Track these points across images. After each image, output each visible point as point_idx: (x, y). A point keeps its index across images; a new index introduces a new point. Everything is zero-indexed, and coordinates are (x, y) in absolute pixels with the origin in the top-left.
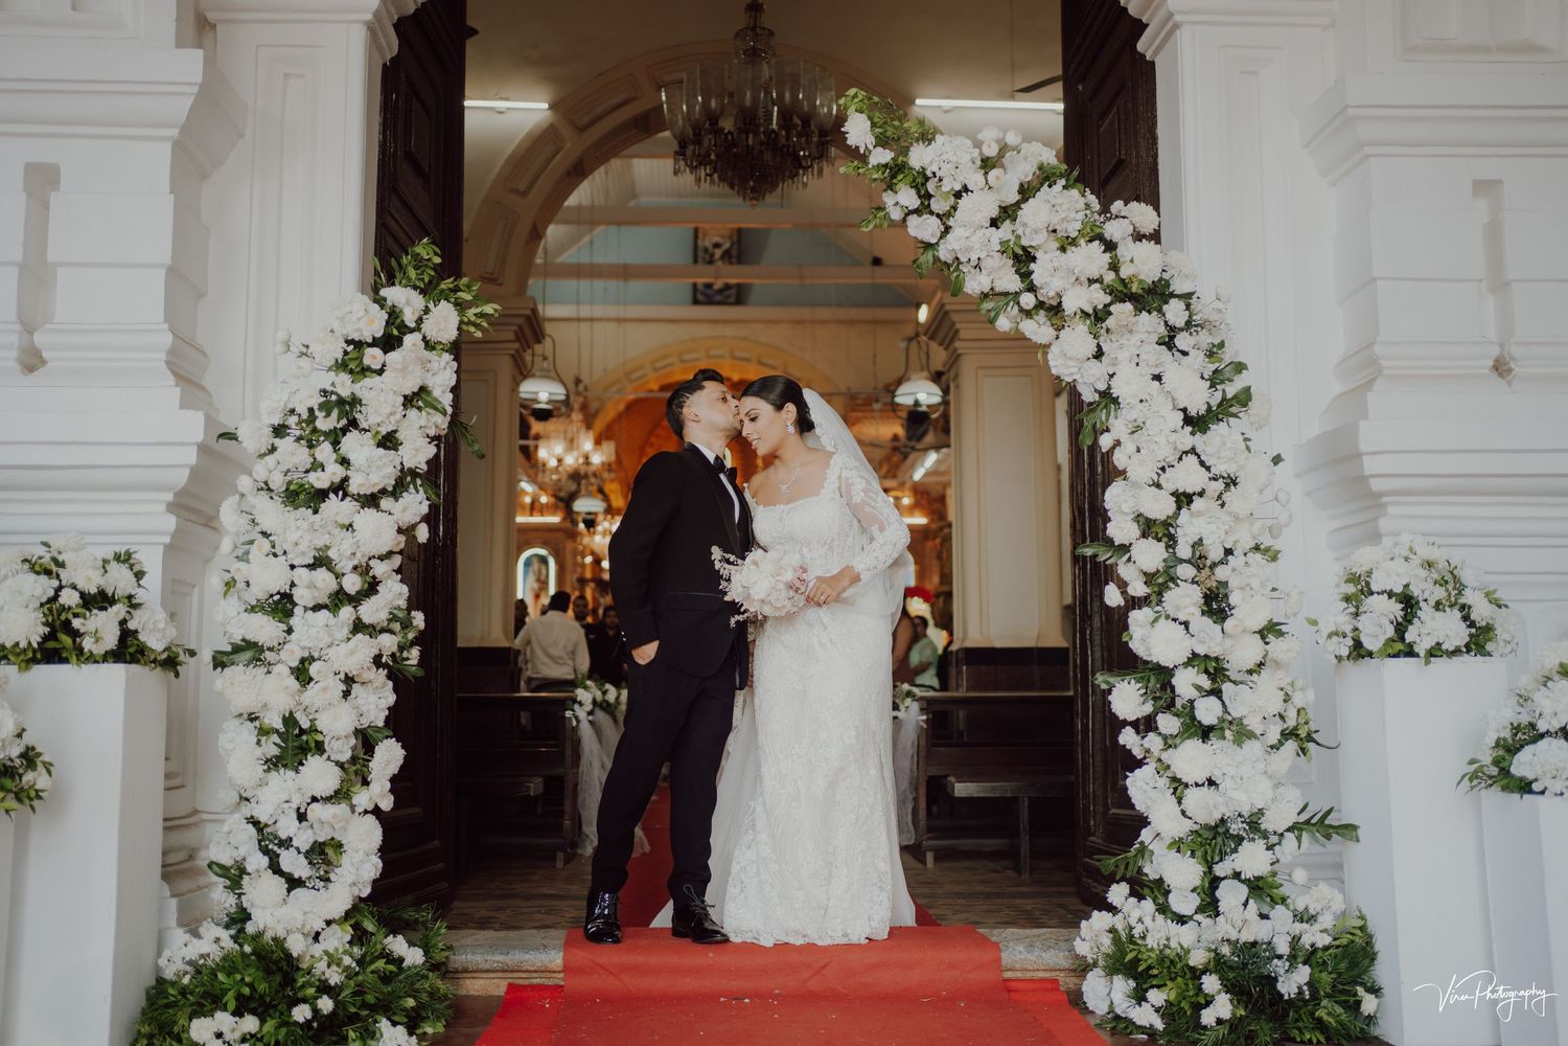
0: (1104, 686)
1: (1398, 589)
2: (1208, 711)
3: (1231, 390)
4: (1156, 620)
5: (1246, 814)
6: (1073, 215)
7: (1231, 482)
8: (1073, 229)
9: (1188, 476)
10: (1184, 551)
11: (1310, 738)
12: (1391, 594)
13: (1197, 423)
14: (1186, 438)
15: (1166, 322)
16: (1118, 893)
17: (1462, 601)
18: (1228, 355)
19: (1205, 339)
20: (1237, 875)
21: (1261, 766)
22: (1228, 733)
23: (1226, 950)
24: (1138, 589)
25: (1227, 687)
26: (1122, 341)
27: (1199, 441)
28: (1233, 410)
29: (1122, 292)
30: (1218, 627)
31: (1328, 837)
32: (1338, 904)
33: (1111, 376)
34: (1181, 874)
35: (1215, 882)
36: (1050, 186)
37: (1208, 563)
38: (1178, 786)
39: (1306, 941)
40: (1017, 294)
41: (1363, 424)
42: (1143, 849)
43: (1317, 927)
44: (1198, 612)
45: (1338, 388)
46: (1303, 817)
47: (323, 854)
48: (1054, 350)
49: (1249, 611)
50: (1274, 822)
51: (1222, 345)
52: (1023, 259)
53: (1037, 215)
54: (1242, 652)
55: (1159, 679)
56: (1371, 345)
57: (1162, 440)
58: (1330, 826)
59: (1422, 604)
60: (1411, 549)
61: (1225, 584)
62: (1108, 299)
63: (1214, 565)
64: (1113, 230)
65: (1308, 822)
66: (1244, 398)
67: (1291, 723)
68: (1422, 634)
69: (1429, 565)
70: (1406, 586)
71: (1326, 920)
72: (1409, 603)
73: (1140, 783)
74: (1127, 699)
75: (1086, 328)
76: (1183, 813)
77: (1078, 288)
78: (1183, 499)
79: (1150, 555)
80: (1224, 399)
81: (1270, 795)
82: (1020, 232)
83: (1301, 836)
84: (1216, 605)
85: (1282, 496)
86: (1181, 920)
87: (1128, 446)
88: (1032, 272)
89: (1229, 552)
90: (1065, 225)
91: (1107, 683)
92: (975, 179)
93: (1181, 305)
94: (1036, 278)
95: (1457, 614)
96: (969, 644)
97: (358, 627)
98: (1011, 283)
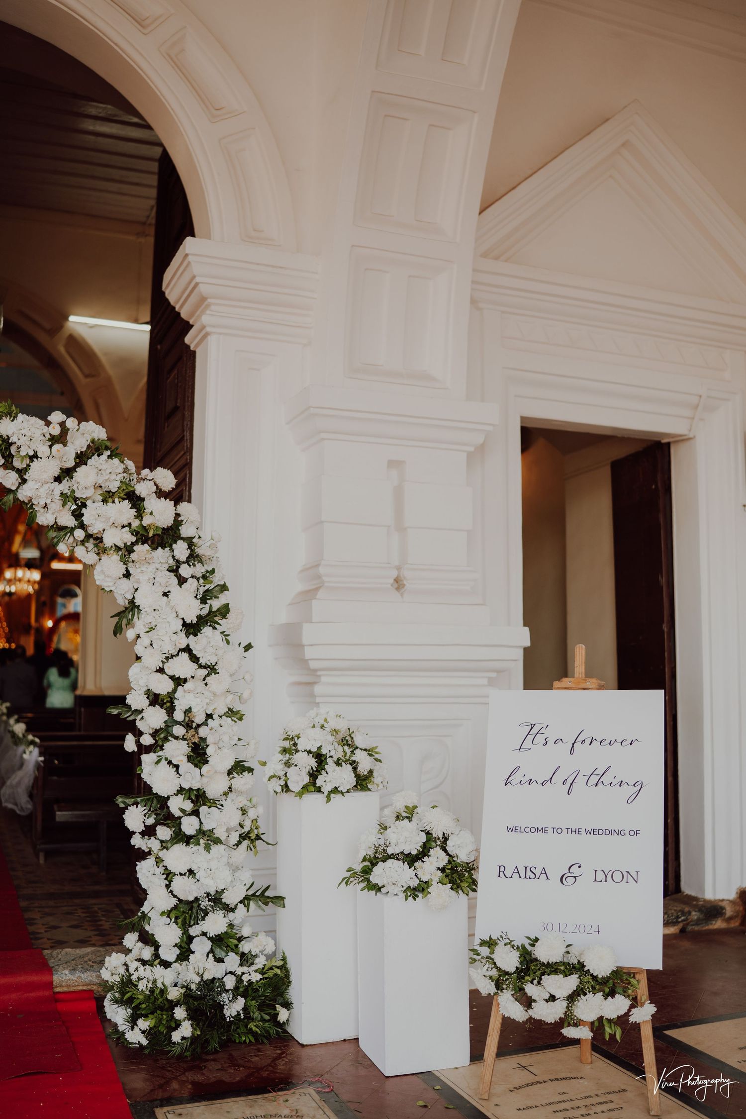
0: (122, 805)
1: (314, 750)
2: (189, 826)
3: (216, 604)
4: (157, 762)
5: (213, 893)
6: (113, 477)
7: (212, 669)
8: (114, 486)
9: (181, 666)
10: (179, 716)
11: (258, 837)
12: (309, 752)
13: (192, 629)
14: (183, 641)
15: (173, 557)
16: (131, 939)
17: (353, 759)
18: (217, 580)
19: (199, 570)
20: (204, 934)
21: (225, 860)
22: (202, 841)
23: (193, 987)
24: (147, 740)
25: (203, 810)
26: (144, 569)
27: (192, 641)
28: (216, 619)
29: (142, 536)
30: (197, 770)
31: (266, 904)
32: (270, 949)
33: (137, 589)
35: (190, 939)
36: (99, 456)
37: (194, 725)
38: (169, 875)
39: (245, 978)
40: (72, 530)
41: (306, 626)
42: (144, 915)
43: (254, 968)
44: (185, 759)
45: (300, 587)
46: (251, 892)
48: (98, 568)
49: (220, 758)
50: (229, 898)
51: (213, 571)
52: (76, 506)
53: (88, 476)
54: (214, 788)
56: (318, 566)
57: (166, 639)
58: (268, 897)
59: (329, 760)
60: (326, 720)
61: (204, 740)
62: (134, 539)
63: (199, 726)
64: (143, 489)
65: (254, 895)
66: (224, 611)
67: (247, 829)
68: (325, 781)
69: (335, 732)
70: (320, 748)
71: (260, 962)
72: (320, 758)
73: (144, 871)
74: (135, 818)
75: (118, 558)
76: (171, 892)
77: (114, 530)
78: (178, 681)
79: (154, 718)
80: (210, 611)
81: (229, 879)
82: (75, 488)
83: (249, 904)
84: (198, 754)
85: (247, 677)
86: (166, 964)
87: (145, 640)
88: (83, 515)
89: (209, 716)
90: (107, 484)
91: (124, 803)
92: (43, 449)
93: (185, 545)
94: (86, 519)
95: (349, 767)
96: (86, 693)
98: (68, 521)
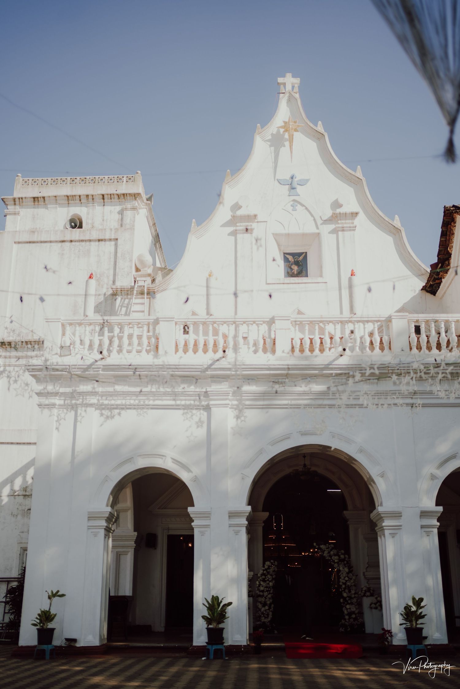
0: (340, 599)
2: (349, 602)
4: (344, 593)
5: (353, 612)
6: (336, 552)
7: (351, 579)
8: (336, 554)
9: (347, 579)
10: (347, 586)
13: (348, 573)
14: (347, 575)
15: (345, 563)
18: (351, 566)
19: (349, 565)
20: (352, 617)
21: (355, 607)
22: (351, 604)
23: (350, 624)
24: (343, 589)
25: (351, 599)
26: (341, 565)
29: (340, 560)
30: (350, 594)
33: (340, 568)
34: (347, 617)
35: (350, 618)
37: (349, 587)
38: (347, 609)
40: (330, 560)
42: (344, 615)
43: (359, 623)
44: (348, 592)
47: (268, 615)
49: (353, 592)
50: (356, 612)
52: (331, 556)
53: (332, 553)
54: (353, 596)
55: (345, 599)
58: (361, 613)
61: (351, 589)
64: (340, 554)
66: (352, 571)
71: (361, 622)
73: (344, 609)
74: (342, 600)
76: (347, 612)
77: (336, 560)
78: (346, 581)
79: (344, 586)
80: (350, 571)
81: (355, 610)
83: (359, 614)
84: (350, 591)
86: (347, 622)
87: (342, 575)
92: (326, 550)
94: (332, 558)
97: (269, 594)
98: (330, 558)
